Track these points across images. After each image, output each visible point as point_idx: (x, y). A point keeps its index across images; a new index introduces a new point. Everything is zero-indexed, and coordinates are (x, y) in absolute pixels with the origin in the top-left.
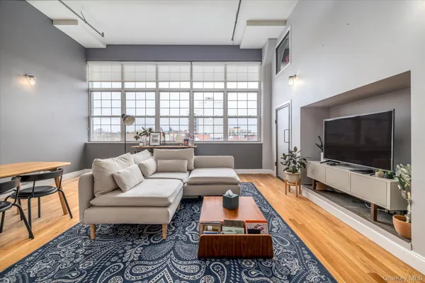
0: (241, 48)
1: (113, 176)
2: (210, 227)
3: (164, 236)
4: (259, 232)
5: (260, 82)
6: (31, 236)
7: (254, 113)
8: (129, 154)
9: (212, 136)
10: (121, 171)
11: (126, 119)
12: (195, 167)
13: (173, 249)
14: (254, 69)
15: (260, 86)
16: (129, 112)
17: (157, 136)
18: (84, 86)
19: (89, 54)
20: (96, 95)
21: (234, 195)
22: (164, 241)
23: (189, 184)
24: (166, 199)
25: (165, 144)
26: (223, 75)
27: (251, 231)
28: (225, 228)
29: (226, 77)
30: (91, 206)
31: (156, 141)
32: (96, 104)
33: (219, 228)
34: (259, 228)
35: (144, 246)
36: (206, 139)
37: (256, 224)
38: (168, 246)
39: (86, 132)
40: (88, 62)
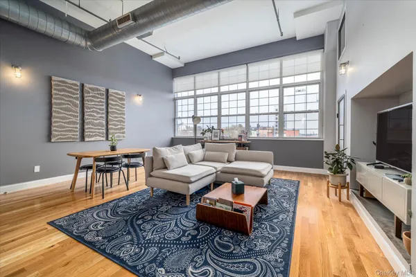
0: (297, 39)
1: (163, 159)
2: (208, 201)
3: (188, 204)
4: (242, 212)
5: (322, 72)
6: (128, 189)
7: (316, 107)
8: (181, 146)
9: (302, 132)
10: (169, 156)
11: (196, 119)
12: (236, 160)
13: (188, 212)
14: (314, 59)
15: (322, 76)
16: (200, 114)
17: (217, 133)
18: (171, 96)
19: (174, 73)
20: (179, 102)
21: (240, 182)
22: (186, 207)
23: (222, 172)
24: (189, 177)
25: (223, 139)
26: (279, 71)
27: (235, 210)
28: (217, 204)
29: (281, 73)
30: (151, 176)
31: (217, 136)
32: (179, 109)
33: (214, 203)
34: (243, 209)
35: (173, 206)
36: (297, 136)
37: (241, 206)
38: (186, 210)
39: (172, 129)
40: (174, 79)
